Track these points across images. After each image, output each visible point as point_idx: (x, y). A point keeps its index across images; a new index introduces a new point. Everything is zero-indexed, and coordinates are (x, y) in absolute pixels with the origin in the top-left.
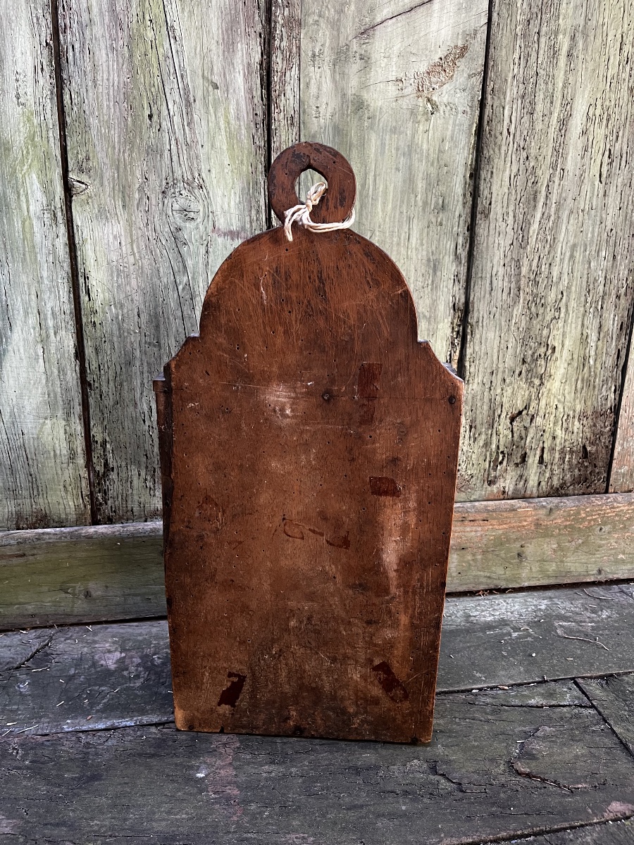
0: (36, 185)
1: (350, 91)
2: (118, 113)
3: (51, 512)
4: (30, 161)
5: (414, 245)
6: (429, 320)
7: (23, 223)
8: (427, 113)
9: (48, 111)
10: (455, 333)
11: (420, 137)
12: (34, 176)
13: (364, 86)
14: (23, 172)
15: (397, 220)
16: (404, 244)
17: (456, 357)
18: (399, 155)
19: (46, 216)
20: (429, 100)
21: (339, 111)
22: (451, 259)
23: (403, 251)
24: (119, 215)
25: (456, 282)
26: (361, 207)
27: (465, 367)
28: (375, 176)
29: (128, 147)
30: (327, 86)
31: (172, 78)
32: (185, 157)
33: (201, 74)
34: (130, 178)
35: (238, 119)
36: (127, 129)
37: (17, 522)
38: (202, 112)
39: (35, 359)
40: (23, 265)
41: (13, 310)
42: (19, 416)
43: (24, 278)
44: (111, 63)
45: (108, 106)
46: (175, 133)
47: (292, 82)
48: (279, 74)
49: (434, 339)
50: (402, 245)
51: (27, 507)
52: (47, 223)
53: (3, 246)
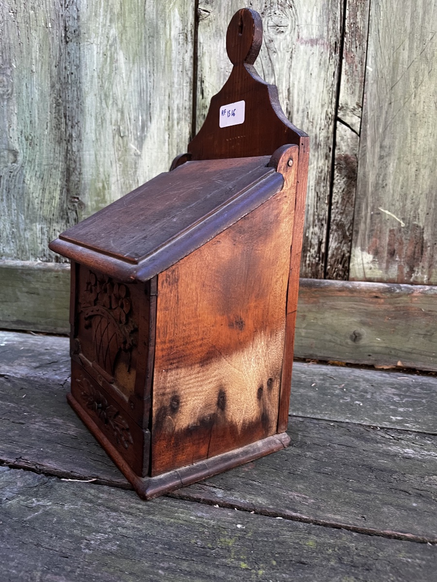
0: (177, 16)
7: (166, 44)
12: (176, 10)
14: (170, 8)
19: (181, 37)
39: (163, 142)
40: (163, 74)
41: (153, 107)
43: (162, 84)
52: (181, 43)
53: (151, 62)
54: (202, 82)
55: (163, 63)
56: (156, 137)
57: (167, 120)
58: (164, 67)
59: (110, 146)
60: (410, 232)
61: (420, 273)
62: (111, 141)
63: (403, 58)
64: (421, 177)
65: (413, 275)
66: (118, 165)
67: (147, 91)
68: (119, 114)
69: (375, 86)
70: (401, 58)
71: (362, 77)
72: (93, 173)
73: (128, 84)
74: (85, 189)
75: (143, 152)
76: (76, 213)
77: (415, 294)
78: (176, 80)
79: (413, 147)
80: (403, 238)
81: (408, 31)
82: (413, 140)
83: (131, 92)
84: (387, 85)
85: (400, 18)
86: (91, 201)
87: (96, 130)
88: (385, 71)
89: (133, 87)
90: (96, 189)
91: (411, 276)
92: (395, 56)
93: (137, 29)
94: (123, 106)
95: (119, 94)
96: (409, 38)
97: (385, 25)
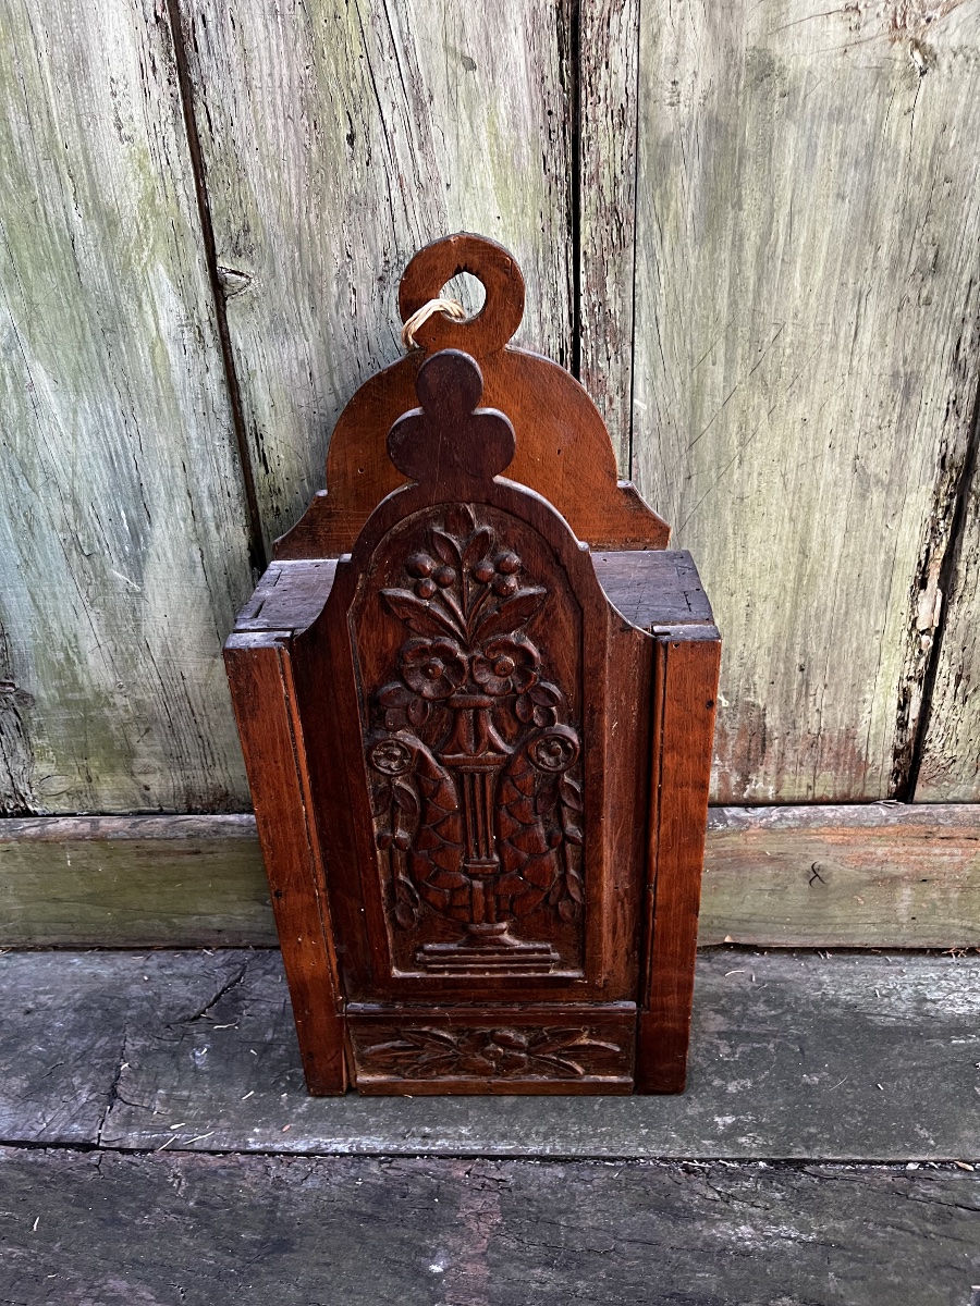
0: (167, 284)
1: (744, 41)
2: (293, 140)
3: (234, 790)
4: (151, 241)
5: (865, 348)
6: (888, 488)
7: (152, 350)
8: (913, 73)
9: (173, 148)
10: (940, 510)
11: (894, 124)
12: (162, 269)
13: (775, 28)
14: (143, 262)
15: (832, 301)
16: (846, 346)
17: (939, 554)
18: (845, 166)
19: (186, 336)
20: (917, 45)
21: (720, 85)
22: (944, 371)
23: (842, 360)
24: (306, 326)
25: (952, 416)
26: (759, 279)
27: (957, 572)
28: (791, 214)
29: (314, 201)
30: (697, 35)
31: (387, 58)
32: (417, 210)
33: (441, 41)
34: (320, 257)
35: (515, 126)
36: (310, 167)
37: (187, 800)
38: (446, 118)
39: (191, 567)
40: (158, 420)
41: (150, 492)
42: (175, 652)
43: (161, 441)
44: (274, 42)
45: (275, 129)
46: (397, 166)
47: (623, 36)
48: (596, 22)
49: (896, 522)
50: (841, 348)
51: (199, 781)
52: (190, 348)
53: (124, 390)
54: (259, 437)
55: (153, 394)
56: (170, 555)
57: (189, 521)
58: (158, 403)
59: (64, 576)
60: (739, 716)
61: (761, 784)
62: (63, 564)
63: (713, 383)
64: (758, 618)
65: (748, 786)
66: (92, 614)
67: (127, 457)
68: (69, 507)
69: (655, 441)
70: (709, 381)
71: (626, 422)
72: (34, 632)
73: (75, 439)
74: (24, 665)
75: (147, 587)
76: (18, 715)
77: (751, 831)
78: (193, 433)
79: (740, 561)
80: (727, 727)
81: (724, 322)
82: (739, 548)
83: (88, 458)
84: (679, 440)
85: (704, 291)
86: (46, 690)
87: (17, 542)
88: (675, 410)
89: (87, 445)
90: (50, 663)
91: (745, 789)
92: (695, 377)
93: (67, 310)
94: (73, 489)
95: (58, 463)
96: (726, 337)
97: (671, 307)
